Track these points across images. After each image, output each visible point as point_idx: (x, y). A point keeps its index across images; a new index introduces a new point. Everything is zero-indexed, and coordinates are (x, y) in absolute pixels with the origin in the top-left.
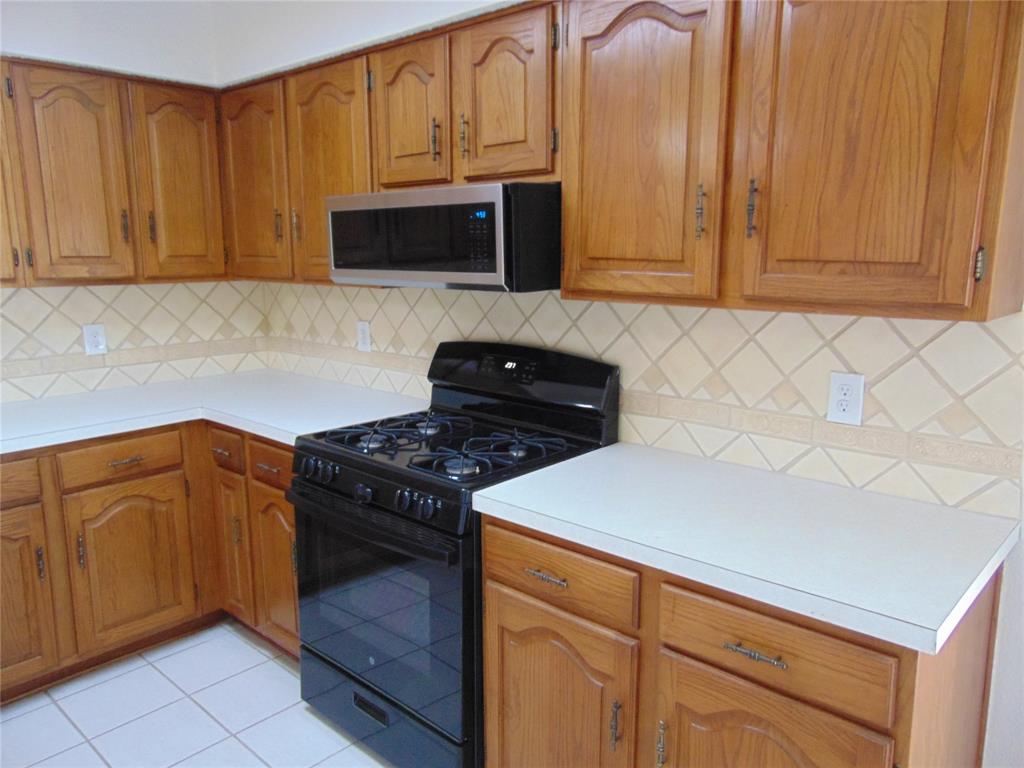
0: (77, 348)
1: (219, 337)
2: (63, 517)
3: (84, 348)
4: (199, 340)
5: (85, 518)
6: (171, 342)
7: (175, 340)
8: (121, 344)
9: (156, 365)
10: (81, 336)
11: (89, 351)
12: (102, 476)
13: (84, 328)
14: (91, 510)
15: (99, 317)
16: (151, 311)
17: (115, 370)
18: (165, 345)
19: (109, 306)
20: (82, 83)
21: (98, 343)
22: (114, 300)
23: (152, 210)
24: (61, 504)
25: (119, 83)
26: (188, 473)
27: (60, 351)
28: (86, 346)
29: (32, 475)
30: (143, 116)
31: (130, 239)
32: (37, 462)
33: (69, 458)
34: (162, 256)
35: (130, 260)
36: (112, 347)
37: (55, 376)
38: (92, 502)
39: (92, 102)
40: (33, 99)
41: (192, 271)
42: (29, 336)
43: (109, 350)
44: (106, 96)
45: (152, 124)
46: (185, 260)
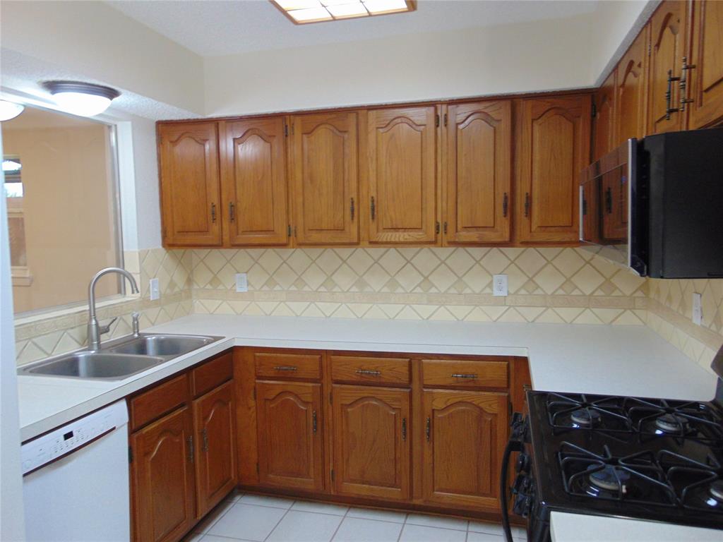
0: (488, 290)
1: (599, 292)
3: (492, 290)
4: (581, 294)
6: (557, 293)
7: (559, 295)
8: (518, 290)
9: (544, 308)
10: (492, 282)
11: (496, 293)
13: (495, 276)
15: (505, 269)
16: (543, 268)
17: (512, 308)
18: (552, 294)
19: (512, 262)
20: (486, 108)
21: (501, 287)
22: (516, 259)
23: (529, 192)
24: (422, 394)
25: (513, 101)
26: (512, 397)
27: (477, 291)
28: (494, 289)
29: (405, 370)
30: (530, 122)
31: (509, 214)
32: (410, 362)
33: (429, 364)
34: (534, 228)
35: (507, 230)
36: (512, 292)
37: (472, 307)
38: (441, 398)
39: (493, 119)
40: (457, 124)
41: (557, 238)
42: (460, 278)
43: (509, 293)
44: (503, 113)
45: (536, 127)
46: (553, 229)
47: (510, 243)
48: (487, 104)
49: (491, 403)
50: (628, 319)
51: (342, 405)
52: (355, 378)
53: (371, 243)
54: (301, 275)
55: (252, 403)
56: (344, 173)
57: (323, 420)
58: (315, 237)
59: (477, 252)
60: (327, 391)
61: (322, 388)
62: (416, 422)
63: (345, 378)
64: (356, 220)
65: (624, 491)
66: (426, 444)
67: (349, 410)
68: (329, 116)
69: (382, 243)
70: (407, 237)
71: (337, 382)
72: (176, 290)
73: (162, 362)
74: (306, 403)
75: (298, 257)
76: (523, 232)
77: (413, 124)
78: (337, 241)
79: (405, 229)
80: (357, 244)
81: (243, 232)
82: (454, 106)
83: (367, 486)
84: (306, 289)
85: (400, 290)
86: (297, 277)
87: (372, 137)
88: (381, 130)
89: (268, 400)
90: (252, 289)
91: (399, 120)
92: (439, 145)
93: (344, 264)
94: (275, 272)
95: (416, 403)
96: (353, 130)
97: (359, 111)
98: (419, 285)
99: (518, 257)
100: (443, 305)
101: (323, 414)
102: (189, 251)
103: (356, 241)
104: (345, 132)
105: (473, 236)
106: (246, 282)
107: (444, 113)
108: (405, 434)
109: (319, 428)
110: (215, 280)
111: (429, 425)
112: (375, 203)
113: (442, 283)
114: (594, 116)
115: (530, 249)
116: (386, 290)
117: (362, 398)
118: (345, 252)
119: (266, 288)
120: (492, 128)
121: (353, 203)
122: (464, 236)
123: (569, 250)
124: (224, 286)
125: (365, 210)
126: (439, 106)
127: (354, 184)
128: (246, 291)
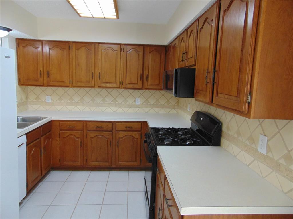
0: (134, 103)
1: (166, 104)
2: (116, 136)
4: (161, 104)
5: (120, 137)
7: (155, 104)
8: (143, 103)
9: (150, 108)
11: (137, 104)
12: (124, 129)
13: (136, 99)
14: (121, 136)
15: (139, 96)
16: (151, 96)
17: (141, 108)
18: (153, 104)
19: (142, 94)
21: (138, 102)
23: (148, 73)
24: (116, 133)
25: (144, 47)
26: (142, 133)
27: (131, 103)
28: (136, 102)
29: (111, 126)
30: (148, 53)
31: (142, 80)
32: (112, 124)
33: (118, 124)
34: (149, 84)
35: (141, 85)
36: (141, 103)
37: (129, 108)
38: (121, 134)
39: (138, 51)
40: (127, 52)
41: (155, 88)
42: (126, 99)
43: (140, 104)
44: (141, 50)
45: (150, 55)
46: (154, 85)
47: (141, 89)
48: (137, 46)
49: (136, 135)
50: (173, 112)
51: (90, 138)
52: (95, 129)
53: (98, 87)
54: (72, 97)
55: (58, 139)
56: (90, 63)
57: (83, 143)
58: (79, 84)
59: (131, 91)
60: (85, 134)
61: (83, 133)
62: (114, 142)
63: (92, 129)
64: (94, 79)
65: (171, 143)
66: (117, 148)
67: (92, 139)
68: (85, 44)
69: (102, 87)
70: (110, 85)
71: (88, 131)
72: (23, 101)
73: (31, 124)
74: (78, 138)
75: (71, 90)
76: (146, 85)
77: (113, 50)
78: (87, 86)
79: (110, 83)
80: (94, 87)
81: (53, 81)
82: (126, 46)
83: (98, 163)
84: (73, 101)
85: (106, 102)
86: (70, 97)
87: (100, 53)
88: (103, 51)
89: (64, 137)
90: (53, 101)
91: (109, 48)
92: (121, 57)
93: (87, 94)
94: (62, 95)
95: (114, 136)
96: (93, 50)
97: (96, 44)
98: (112, 101)
99: (143, 93)
100: (120, 107)
101: (83, 141)
102: (27, 87)
103: (94, 86)
104: (91, 50)
105: (131, 86)
106: (50, 99)
107: (123, 47)
108: (110, 146)
109: (82, 145)
110: (38, 98)
111: (118, 142)
112: (100, 74)
113: (120, 101)
114: (166, 53)
115: (147, 90)
116: (101, 102)
117: (97, 135)
118: (88, 89)
119: (58, 101)
120: (138, 54)
121: (93, 73)
122: (128, 86)
123: (158, 91)
124: (41, 100)
125: (96, 76)
126: (122, 45)
127: (93, 68)
128: (50, 102)
